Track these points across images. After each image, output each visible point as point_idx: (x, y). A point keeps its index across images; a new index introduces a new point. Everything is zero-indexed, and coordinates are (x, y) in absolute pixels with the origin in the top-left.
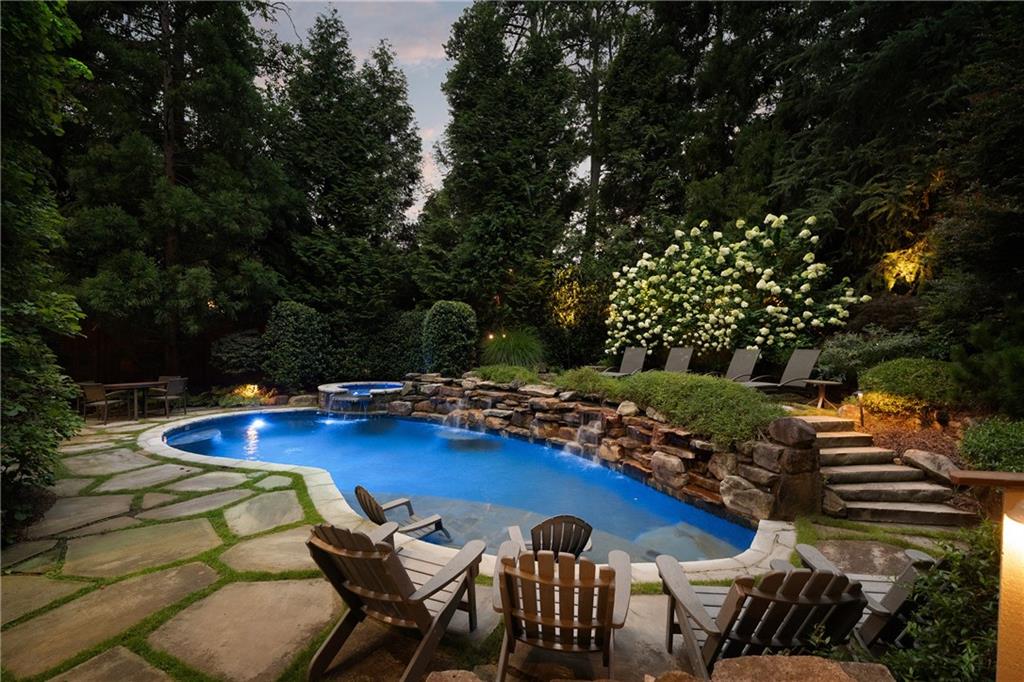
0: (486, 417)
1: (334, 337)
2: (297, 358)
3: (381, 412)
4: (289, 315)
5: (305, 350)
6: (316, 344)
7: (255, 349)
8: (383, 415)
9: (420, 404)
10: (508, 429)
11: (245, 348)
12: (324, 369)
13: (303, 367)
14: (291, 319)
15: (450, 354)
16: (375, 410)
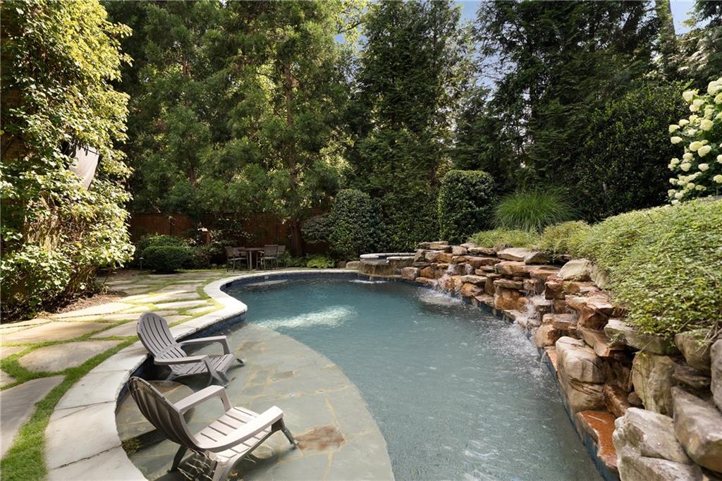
0: (464, 283)
1: (386, 215)
2: (351, 232)
3: (396, 276)
4: (345, 199)
5: (356, 226)
6: (367, 221)
7: (324, 226)
8: (398, 279)
9: (424, 270)
10: (477, 298)
11: (318, 225)
12: (375, 242)
13: (356, 239)
14: (346, 202)
15: (456, 222)
16: (392, 274)
